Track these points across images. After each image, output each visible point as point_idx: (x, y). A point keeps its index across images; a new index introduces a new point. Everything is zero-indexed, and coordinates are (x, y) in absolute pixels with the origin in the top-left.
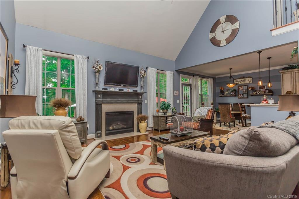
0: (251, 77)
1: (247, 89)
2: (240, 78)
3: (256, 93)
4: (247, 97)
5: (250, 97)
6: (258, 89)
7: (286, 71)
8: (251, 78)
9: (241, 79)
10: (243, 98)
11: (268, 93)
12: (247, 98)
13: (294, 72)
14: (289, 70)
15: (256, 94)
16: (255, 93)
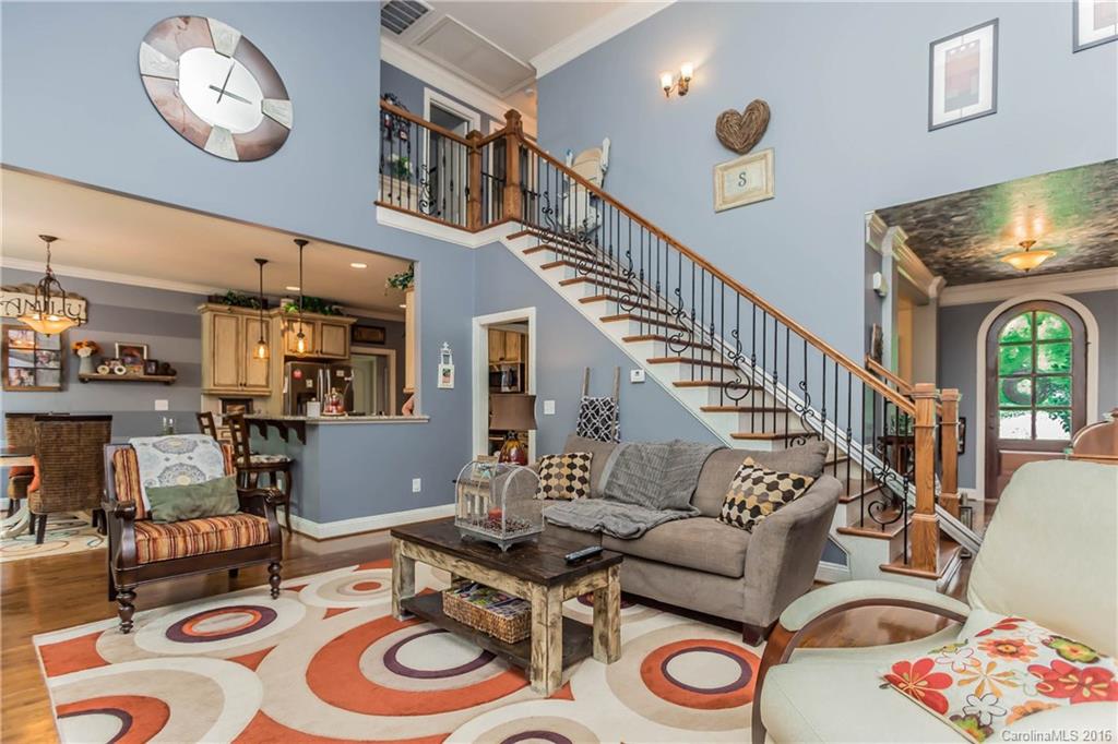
0: (83, 299)
1: (58, 347)
2: (18, 290)
3: (112, 371)
4: (58, 385)
5: (75, 388)
6: (112, 356)
7: (227, 308)
8: (83, 303)
9: (23, 296)
10: (36, 388)
11: (156, 374)
12: (60, 389)
13: (245, 317)
14: (236, 308)
15: (111, 376)
16: (103, 371)
